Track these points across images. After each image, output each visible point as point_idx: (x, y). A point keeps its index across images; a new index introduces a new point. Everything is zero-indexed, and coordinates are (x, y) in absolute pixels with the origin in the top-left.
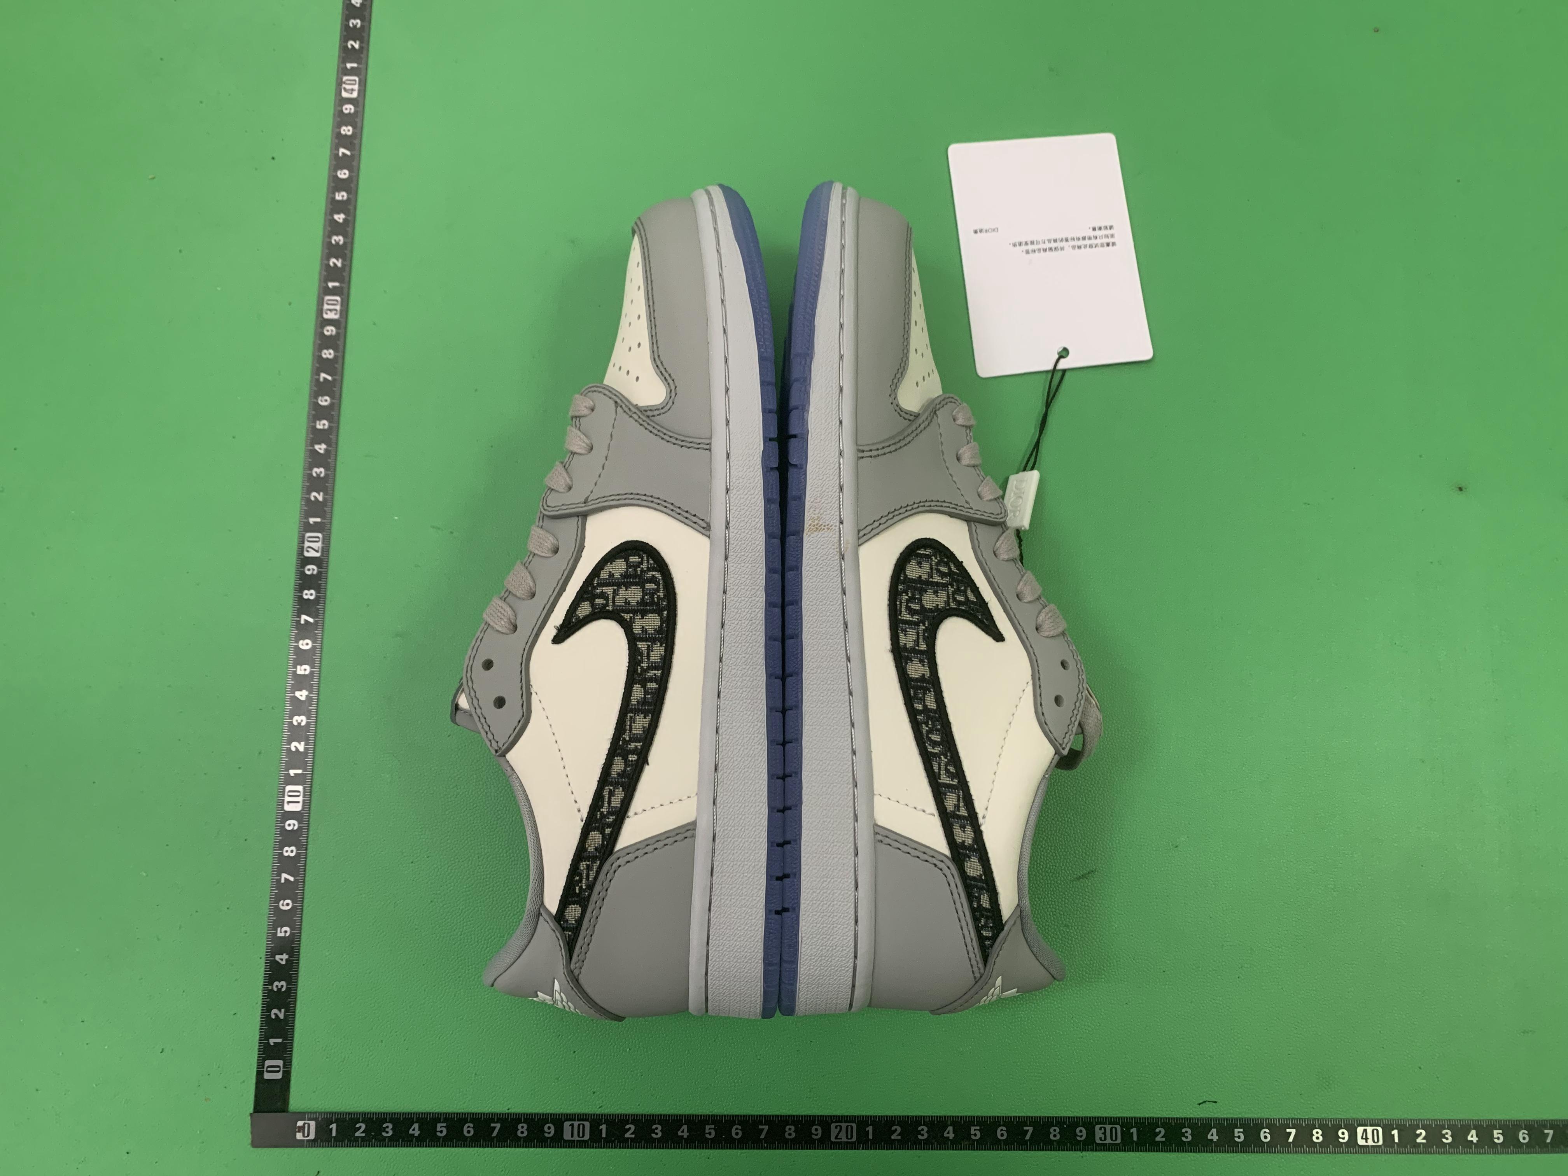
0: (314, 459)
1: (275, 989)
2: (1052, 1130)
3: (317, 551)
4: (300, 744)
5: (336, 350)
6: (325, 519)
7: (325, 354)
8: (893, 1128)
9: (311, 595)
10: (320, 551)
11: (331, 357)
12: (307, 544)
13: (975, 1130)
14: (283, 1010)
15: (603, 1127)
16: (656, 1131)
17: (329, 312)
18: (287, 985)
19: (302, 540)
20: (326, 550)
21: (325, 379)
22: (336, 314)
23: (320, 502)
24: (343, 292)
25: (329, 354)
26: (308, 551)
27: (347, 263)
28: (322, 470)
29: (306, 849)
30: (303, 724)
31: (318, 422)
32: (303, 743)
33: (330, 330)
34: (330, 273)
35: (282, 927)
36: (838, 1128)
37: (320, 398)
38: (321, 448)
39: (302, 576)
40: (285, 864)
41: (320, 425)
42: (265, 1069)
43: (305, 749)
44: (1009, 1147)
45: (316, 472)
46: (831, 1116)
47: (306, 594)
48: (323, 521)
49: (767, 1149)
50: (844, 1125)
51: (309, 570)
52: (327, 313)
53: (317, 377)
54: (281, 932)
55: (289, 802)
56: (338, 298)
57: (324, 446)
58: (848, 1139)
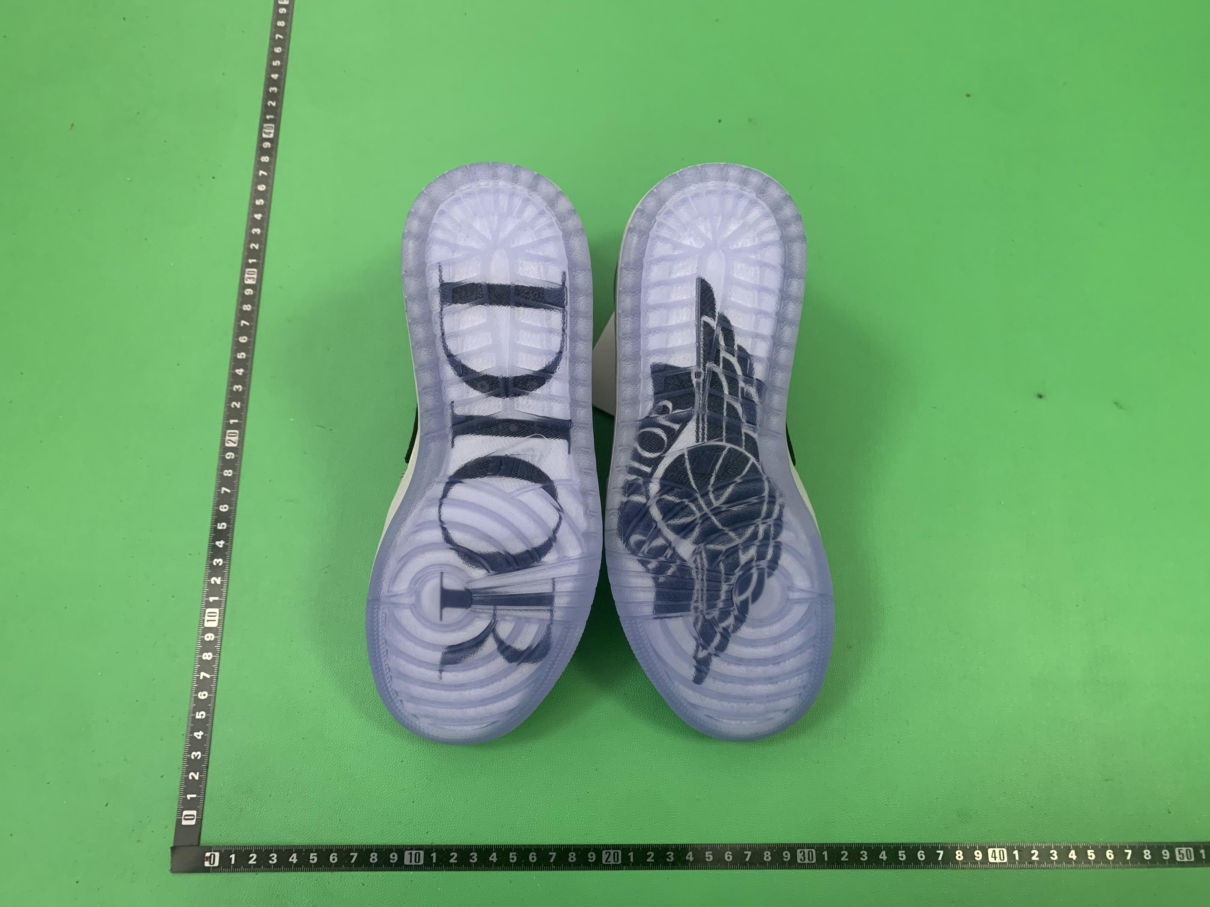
0: (234, 379)
1: (193, 757)
2: (765, 854)
3: (235, 443)
4: (218, 578)
5: (253, 305)
6: (241, 421)
7: (245, 307)
8: (648, 854)
9: (230, 473)
10: (237, 442)
11: (249, 309)
12: (227, 438)
13: (709, 854)
14: (198, 773)
15: (434, 855)
16: (473, 857)
17: (248, 279)
18: (202, 754)
19: (224, 435)
20: (241, 441)
21: (244, 325)
22: (253, 281)
23: (238, 408)
24: (260, 266)
25: (247, 307)
26: (228, 443)
27: (262, 247)
28: (240, 386)
29: (220, 654)
30: (220, 564)
31: (238, 354)
32: (220, 578)
33: (249, 292)
34: (249, 253)
35: (199, 712)
36: (608, 853)
37: (240, 338)
38: (240, 372)
39: (223, 459)
40: (205, 666)
41: (239, 355)
42: (183, 818)
43: (222, 583)
44: (734, 867)
45: (236, 388)
46: (603, 845)
47: (226, 473)
48: (240, 422)
49: (555, 870)
50: (612, 852)
51: (228, 456)
52: (247, 280)
53: (239, 323)
54: (199, 715)
55: (208, 621)
56: (255, 270)
57: (242, 370)
58: (615, 862)
